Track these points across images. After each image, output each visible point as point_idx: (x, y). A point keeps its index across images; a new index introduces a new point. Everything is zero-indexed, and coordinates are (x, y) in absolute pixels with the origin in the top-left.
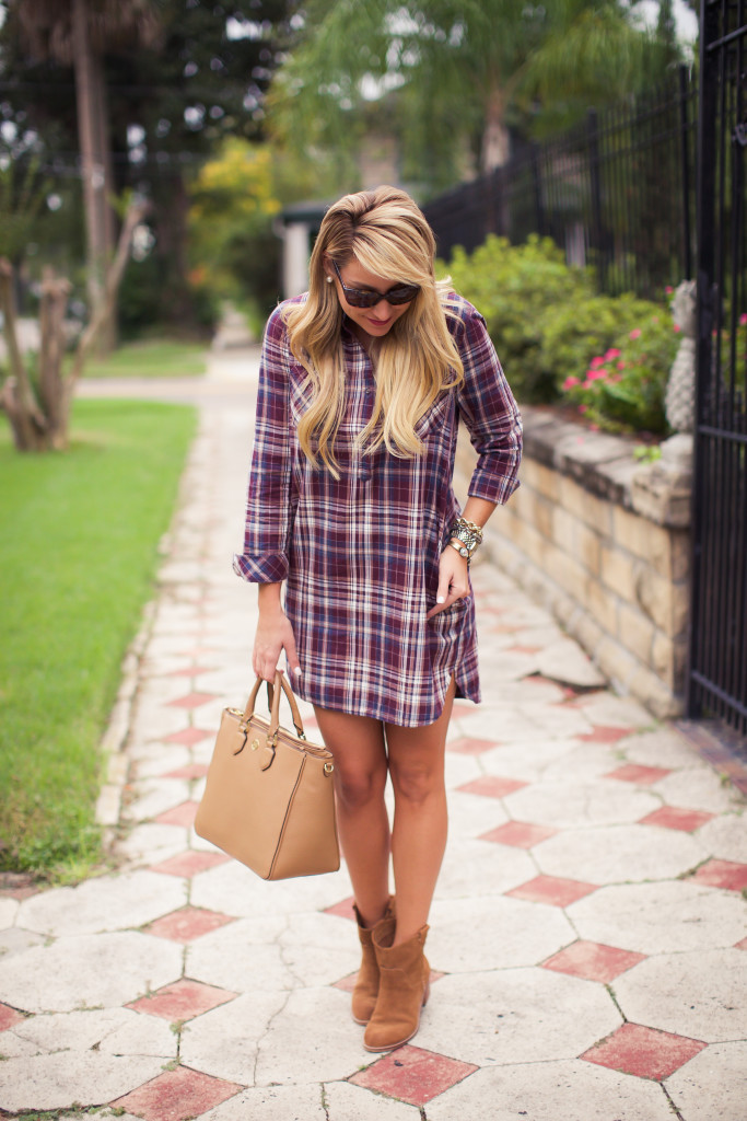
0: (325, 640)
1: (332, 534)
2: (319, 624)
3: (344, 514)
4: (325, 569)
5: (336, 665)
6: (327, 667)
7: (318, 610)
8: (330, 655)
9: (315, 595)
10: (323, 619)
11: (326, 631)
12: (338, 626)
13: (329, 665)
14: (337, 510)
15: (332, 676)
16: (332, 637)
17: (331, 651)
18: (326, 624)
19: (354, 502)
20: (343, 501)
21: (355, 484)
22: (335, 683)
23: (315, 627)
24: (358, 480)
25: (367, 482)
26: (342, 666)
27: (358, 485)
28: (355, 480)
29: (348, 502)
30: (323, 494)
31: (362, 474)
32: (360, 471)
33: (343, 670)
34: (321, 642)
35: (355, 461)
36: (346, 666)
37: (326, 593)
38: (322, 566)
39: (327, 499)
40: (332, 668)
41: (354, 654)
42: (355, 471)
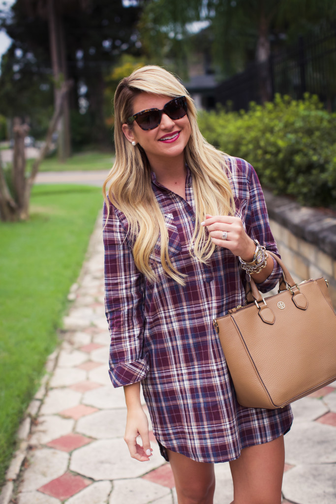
0: (203, 412)
1: (194, 329)
2: (196, 401)
3: (200, 311)
4: (194, 357)
5: (215, 429)
6: (209, 432)
7: (193, 390)
8: (209, 422)
9: (190, 380)
10: (198, 397)
11: (202, 405)
12: (210, 399)
13: (210, 429)
14: (194, 309)
15: (215, 438)
16: (207, 408)
17: (209, 419)
18: (201, 400)
19: (205, 300)
20: (197, 301)
21: (203, 287)
22: (218, 441)
23: (194, 404)
24: (204, 282)
25: (211, 283)
26: (220, 428)
27: (205, 287)
28: (202, 284)
29: (200, 301)
30: (181, 302)
31: (206, 278)
32: (204, 276)
33: (222, 431)
34: (201, 414)
35: (199, 270)
36: (223, 427)
37: (197, 376)
38: (191, 355)
39: (184, 304)
40: (213, 431)
41: (226, 416)
42: (200, 277)
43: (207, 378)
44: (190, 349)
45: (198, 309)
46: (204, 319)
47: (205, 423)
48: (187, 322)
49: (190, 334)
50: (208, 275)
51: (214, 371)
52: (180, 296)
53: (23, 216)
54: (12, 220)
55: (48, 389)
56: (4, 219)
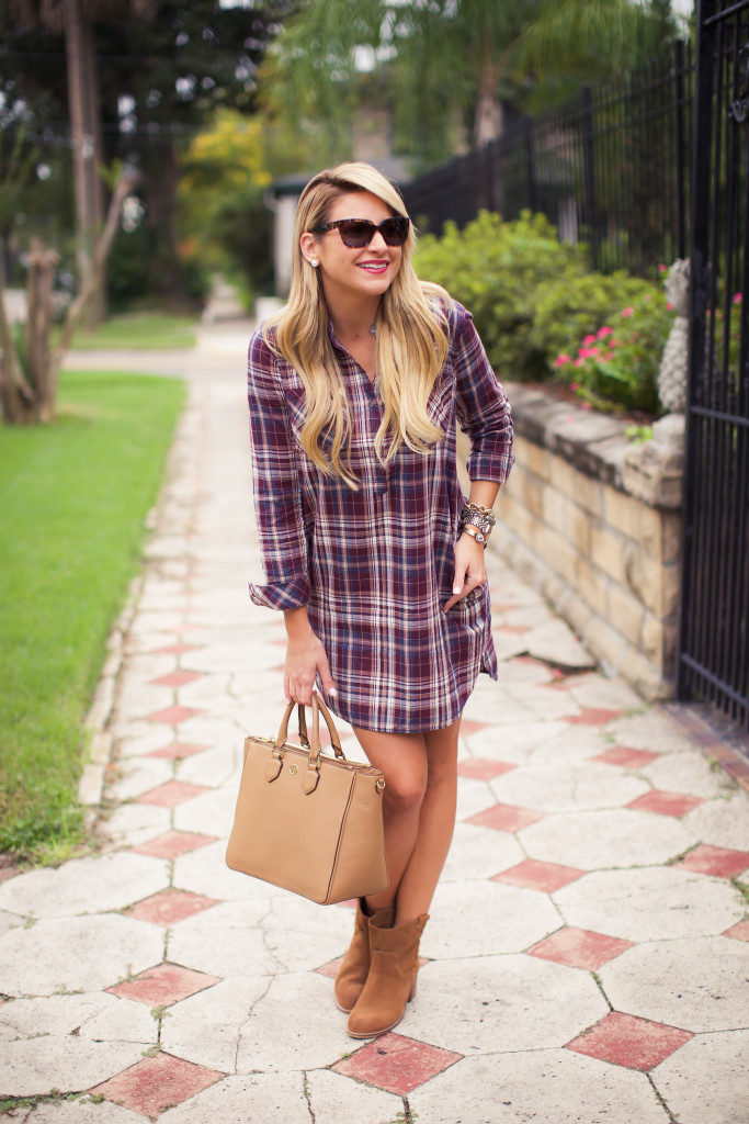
0: (350, 657)
1: (351, 551)
2: (344, 639)
3: (364, 529)
4: (347, 585)
5: (361, 681)
6: (353, 684)
7: (342, 627)
8: (355, 672)
9: (337, 611)
10: (347, 635)
11: (350, 647)
12: (363, 642)
13: (354, 681)
14: (355, 526)
15: (357, 693)
16: (356, 652)
17: (356, 667)
18: (351, 640)
19: (373, 516)
20: (361, 517)
21: (372, 499)
22: (361, 699)
23: (339, 643)
24: (374, 494)
25: (384, 496)
26: (367, 682)
27: (375, 499)
28: (371, 495)
29: (366, 517)
30: (337, 513)
31: (378, 489)
32: (376, 486)
33: (368, 686)
34: (346, 659)
35: (370, 477)
36: (371, 682)
37: (349, 609)
38: (343, 583)
39: (342, 517)
40: (358, 685)
41: (379, 669)
42: (371, 486)
43: (364, 614)
44: (342, 575)
45: (361, 526)
46: (368, 540)
47: (349, 671)
48: (344, 541)
49: (344, 556)
50: (381, 485)
51: (375, 606)
52: (337, 506)
53: (45, 415)
54: (26, 422)
55: (137, 612)
56: (10, 418)
